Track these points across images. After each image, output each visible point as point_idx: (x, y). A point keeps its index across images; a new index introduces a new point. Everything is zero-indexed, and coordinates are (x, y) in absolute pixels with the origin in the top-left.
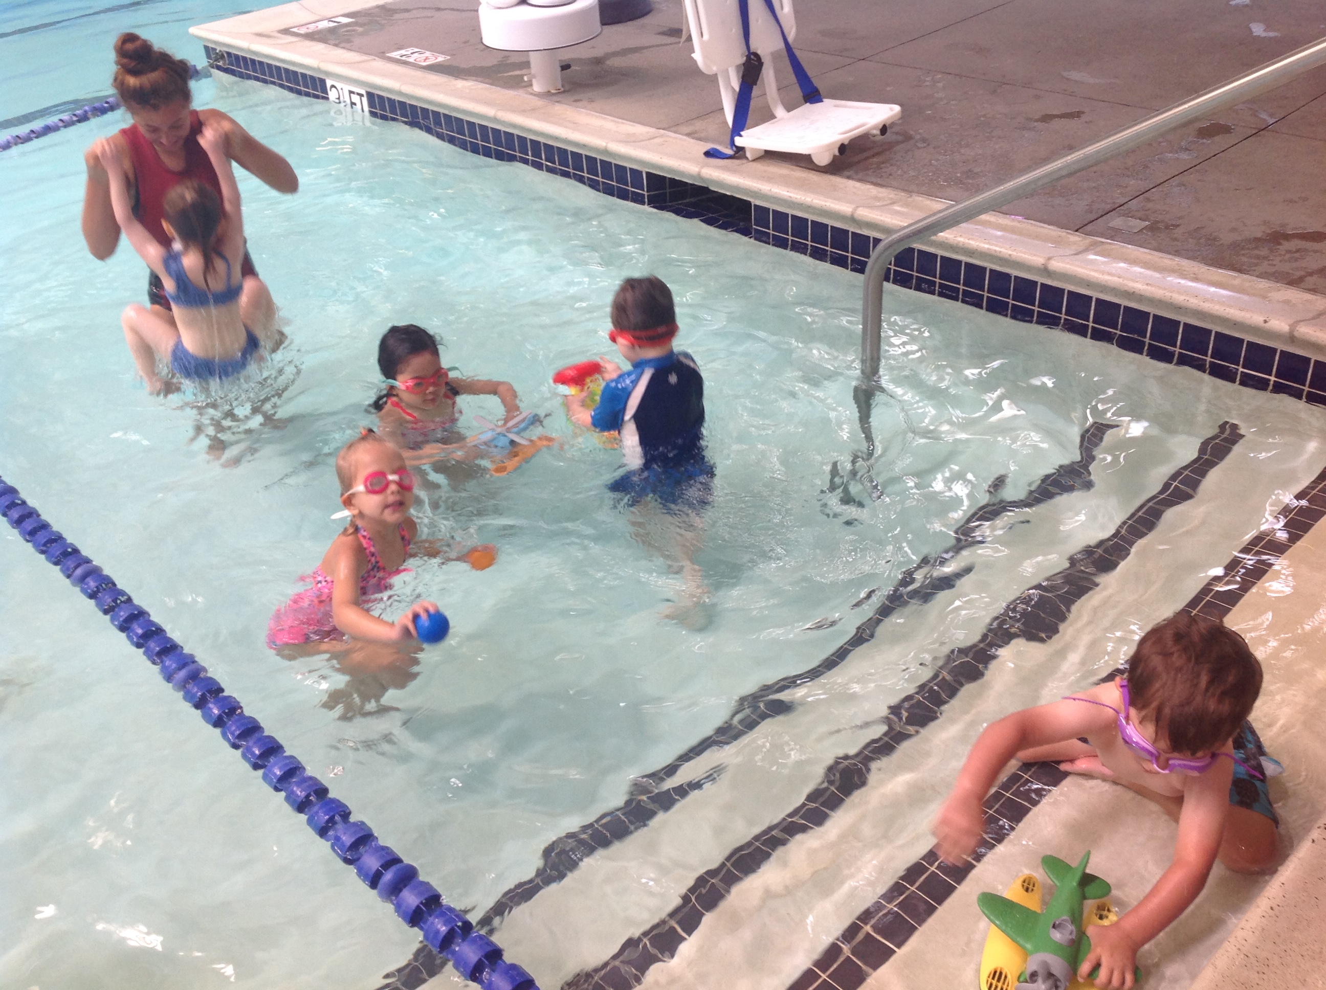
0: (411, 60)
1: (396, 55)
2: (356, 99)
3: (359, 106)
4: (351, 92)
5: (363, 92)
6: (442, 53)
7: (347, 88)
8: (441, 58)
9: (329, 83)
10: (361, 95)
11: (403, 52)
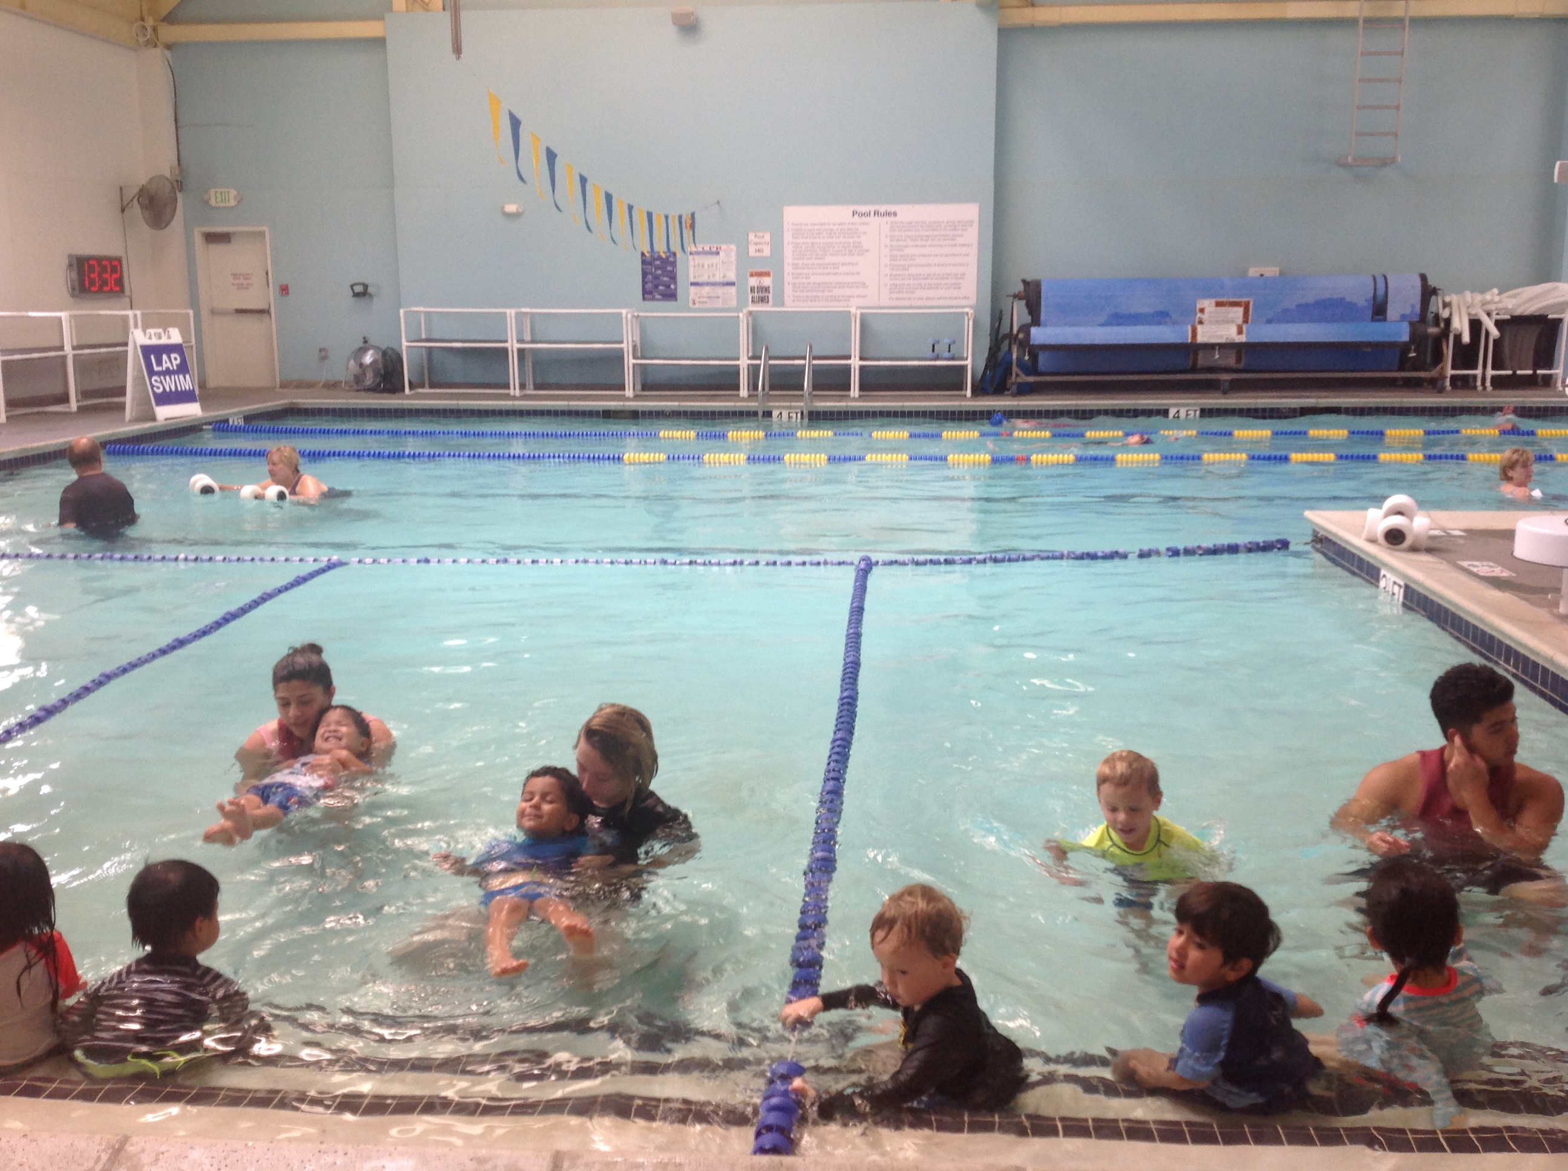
0: (1475, 570)
1: (1465, 564)
2: (1397, 589)
3: (1397, 597)
4: (1395, 583)
5: (1402, 583)
6: (1510, 570)
7: (1393, 578)
8: (1506, 574)
9: (1383, 572)
10: (1400, 586)
11: (1477, 563)
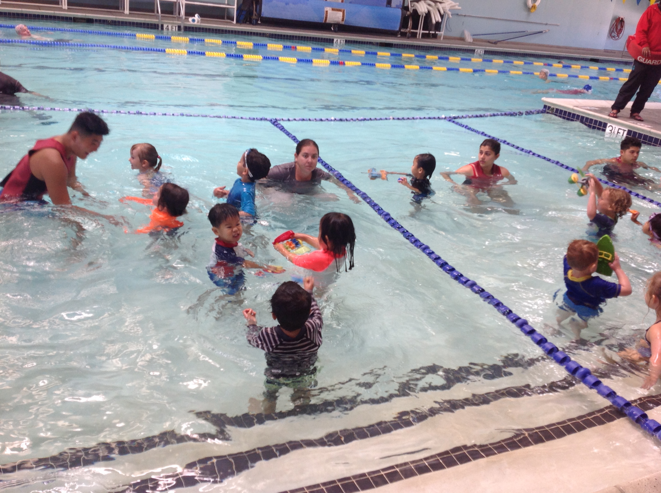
2: (621, 132)
3: (621, 134)
4: (619, 129)
5: (626, 129)
7: (617, 127)
9: (609, 125)
